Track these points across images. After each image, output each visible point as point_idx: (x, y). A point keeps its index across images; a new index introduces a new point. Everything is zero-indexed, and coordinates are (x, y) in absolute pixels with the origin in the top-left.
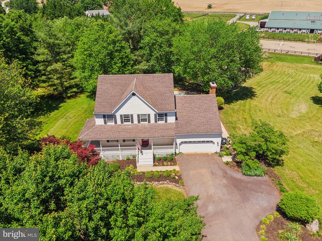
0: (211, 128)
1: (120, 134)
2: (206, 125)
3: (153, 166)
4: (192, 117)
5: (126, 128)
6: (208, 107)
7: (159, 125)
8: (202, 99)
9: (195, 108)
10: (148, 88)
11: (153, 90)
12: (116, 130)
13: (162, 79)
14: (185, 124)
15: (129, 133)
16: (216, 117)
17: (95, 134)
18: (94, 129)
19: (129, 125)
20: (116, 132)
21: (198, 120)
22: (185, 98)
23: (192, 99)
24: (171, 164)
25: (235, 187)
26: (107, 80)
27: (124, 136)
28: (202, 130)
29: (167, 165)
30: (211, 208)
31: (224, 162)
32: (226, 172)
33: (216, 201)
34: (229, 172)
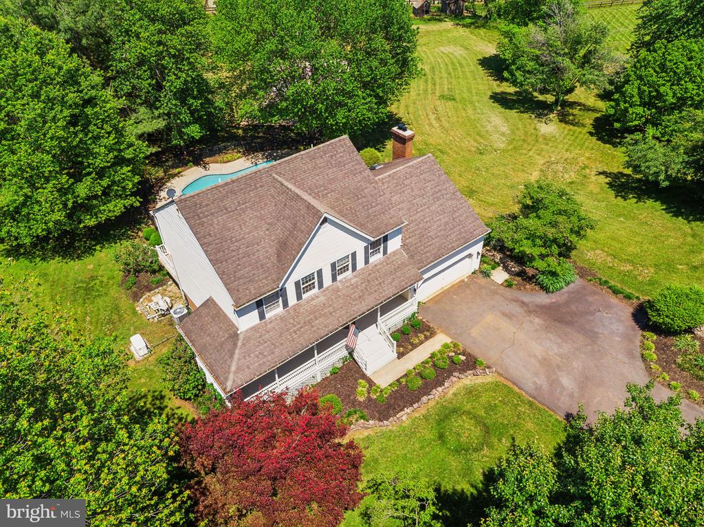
0: (466, 228)
1: (313, 327)
2: (455, 227)
3: (399, 357)
4: (422, 220)
5: (315, 306)
6: (435, 187)
7: (376, 265)
8: (415, 174)
9: (414, 199)
10: (319, 192)
11: (332, 191)
12: (299, 324)
13: (332, 156)
14: (420, 241)
15: (331, 314)
16: (461, 204)
17: (258, 357)
18: (244, 344)
19: (317, 297)
20: (301, 327)
21: (436, 222)
23: (397, 179)
24: (425, 335)
25: (559, 322)
26: (207, 205)
27: (325, 327)
28: (456, 241)
29: (421, 343)
30: (566, 381)
31: (502, 284)
32: (523, 302)
33: (560, 364)
34: (526, 299)
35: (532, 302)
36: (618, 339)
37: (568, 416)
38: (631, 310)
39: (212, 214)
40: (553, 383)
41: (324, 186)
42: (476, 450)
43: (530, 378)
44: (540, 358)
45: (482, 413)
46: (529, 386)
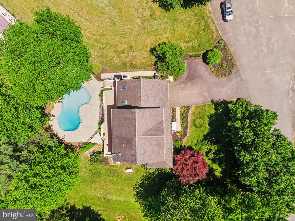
0: (165, 86)
2: (163, 89)
3: (176, 121)
4: (158, 97)
6: (151, 86)
8: (145, 89)
9: (152, 95)
21: (160, 93)
22: (144, 101)
24: (175, 111)
25: (193, 80)
26: (141, 158)
28: (166, 92)
29: (176, 114)
30: (206, 94)
31: (174, 81)
32: (182, 82)
33: (201, 91)
34: (182, 80)
35: (184, 80)
36: (205, 72)
37: (211, 102)
38: (202, 60)
39: (143, 157)
40: (204, 97)
41: (147, 124)
42: (204, 123)
43: (199, 100)
44: (197, 93)
45: (198, 116)
46: (201, 102)
